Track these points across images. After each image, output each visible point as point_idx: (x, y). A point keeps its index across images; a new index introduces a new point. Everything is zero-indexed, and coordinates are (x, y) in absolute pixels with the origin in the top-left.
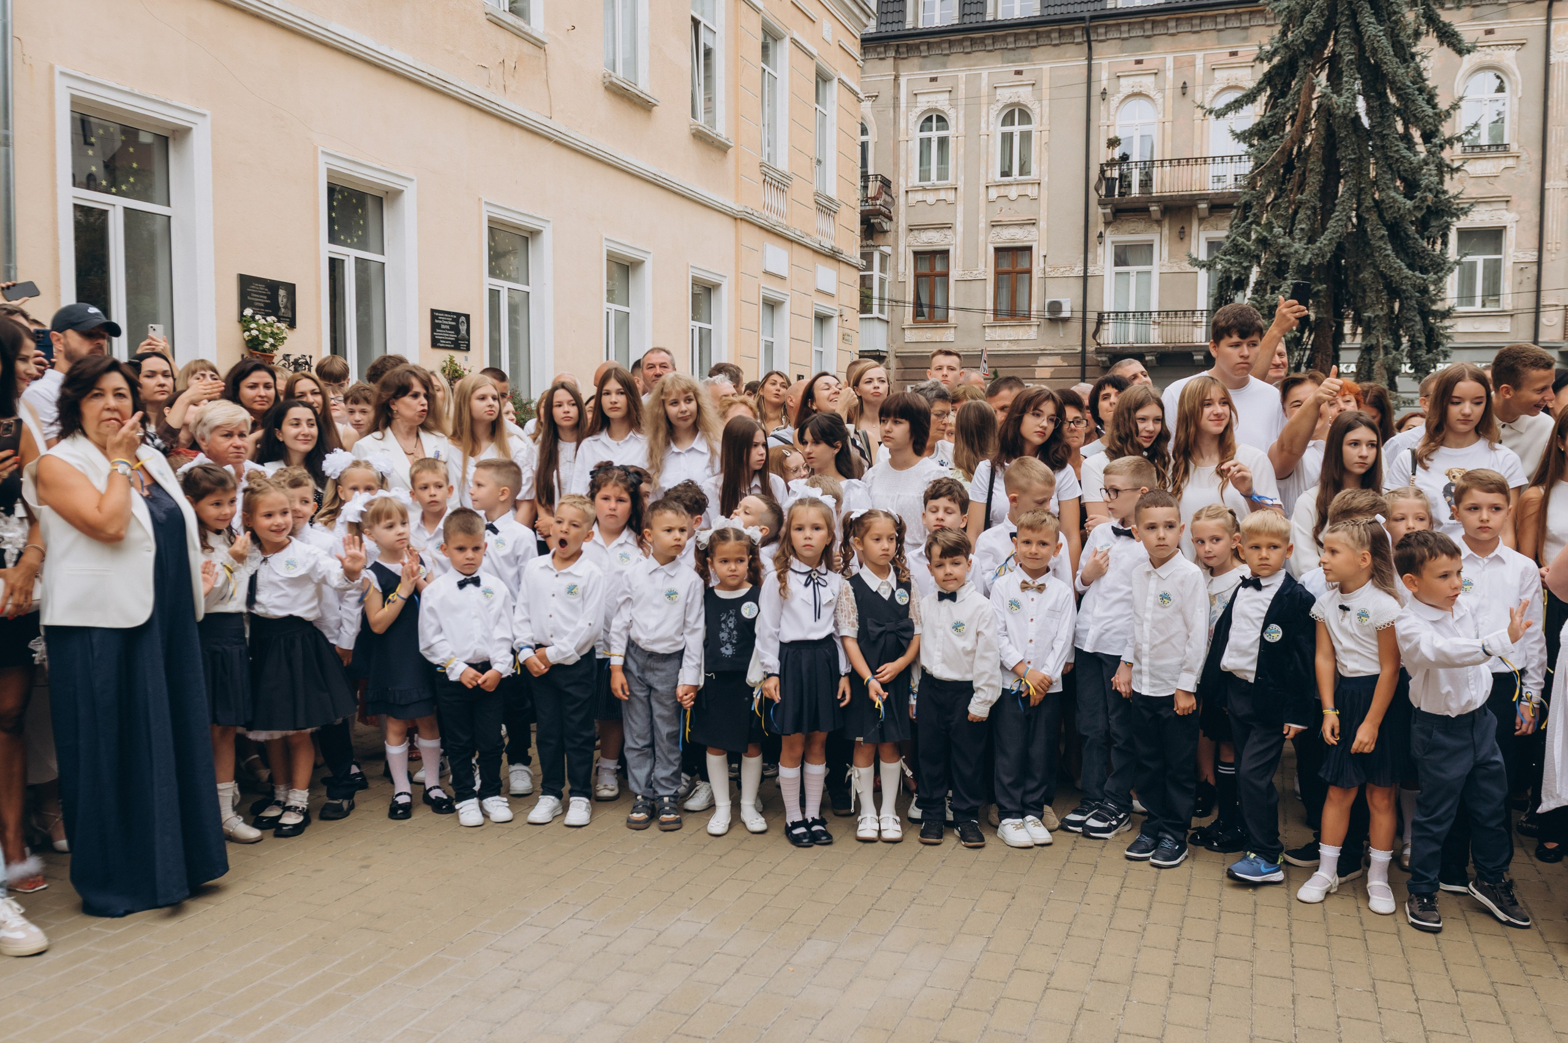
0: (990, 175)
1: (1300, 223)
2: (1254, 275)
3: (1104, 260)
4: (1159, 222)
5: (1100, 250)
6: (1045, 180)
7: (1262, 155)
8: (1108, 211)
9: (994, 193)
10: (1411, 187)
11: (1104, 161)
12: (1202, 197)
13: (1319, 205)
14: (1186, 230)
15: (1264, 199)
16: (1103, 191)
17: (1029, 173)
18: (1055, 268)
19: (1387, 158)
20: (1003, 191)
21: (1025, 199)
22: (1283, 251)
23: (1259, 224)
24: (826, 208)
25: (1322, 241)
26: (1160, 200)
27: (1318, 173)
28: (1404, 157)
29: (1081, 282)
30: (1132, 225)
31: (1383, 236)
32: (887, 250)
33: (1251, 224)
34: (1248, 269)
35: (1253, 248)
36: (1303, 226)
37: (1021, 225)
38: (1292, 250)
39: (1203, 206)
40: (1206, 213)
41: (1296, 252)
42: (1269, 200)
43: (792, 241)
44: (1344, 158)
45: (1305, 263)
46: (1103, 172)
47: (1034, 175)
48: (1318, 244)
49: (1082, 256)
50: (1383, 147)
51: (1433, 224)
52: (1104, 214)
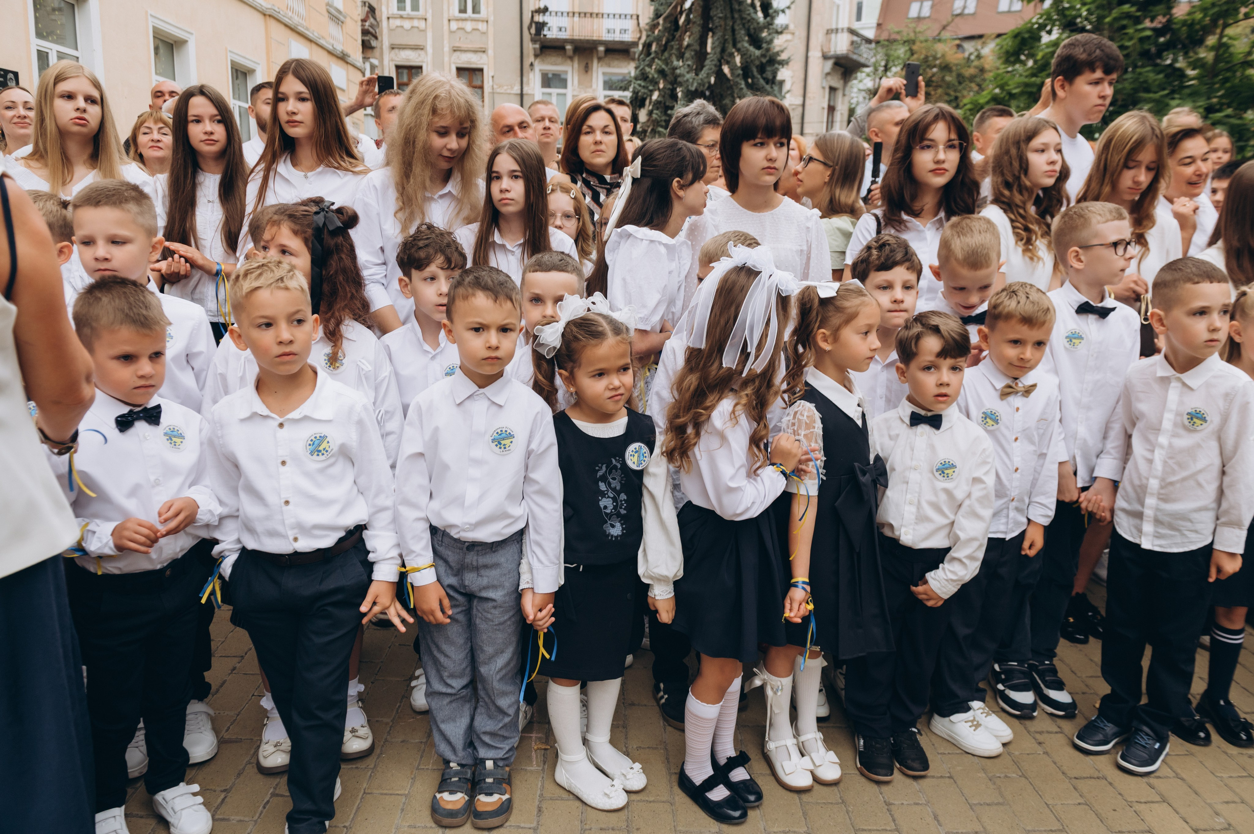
0: (451, 12)
1: (687, 60)
2: (655, 96)
3: (534, 82)
4: (571, 58)
5: (531, 75)
6: (491, 19)
7: (661, 8)
8: (537, 46)
9: (454, 26)
10: (756, 42)
11: (533, 8)
12: (601, 43)
13: (697, 48)
14: (590, 65)
15: (661, 41)
16: (533, 31)
17: (479, 12)
18: (500, 86)
19: (742, 19)
20: (461, 24)
21: (477, 32)
22: (679, 79)
23: (659, 59)
24: (336, 17)
25: (703, 74)
26: (572, 41)
27: (699, 25)
28: (753, 19)
29: (519, 98)
30: (553, 59)
31: (738, 75)
32: (375, 62)
33: (653, 59)
34: (652, 91)
35: (656, 76)
36: (689, 63)
37: (475, 51)
38: (685, 79)
39: (601, 49)
40: (602, 54)
41: (687, 80)
42: (664, 42)
43: (311, 41)
44: (715, 15)
45: (693, 89)
46: (532, 17)
47: (483, 13)
48: (700, 76)
49: (519, 79)
50: (740, 11)
51: (769, 69)
52: (535, 49)
